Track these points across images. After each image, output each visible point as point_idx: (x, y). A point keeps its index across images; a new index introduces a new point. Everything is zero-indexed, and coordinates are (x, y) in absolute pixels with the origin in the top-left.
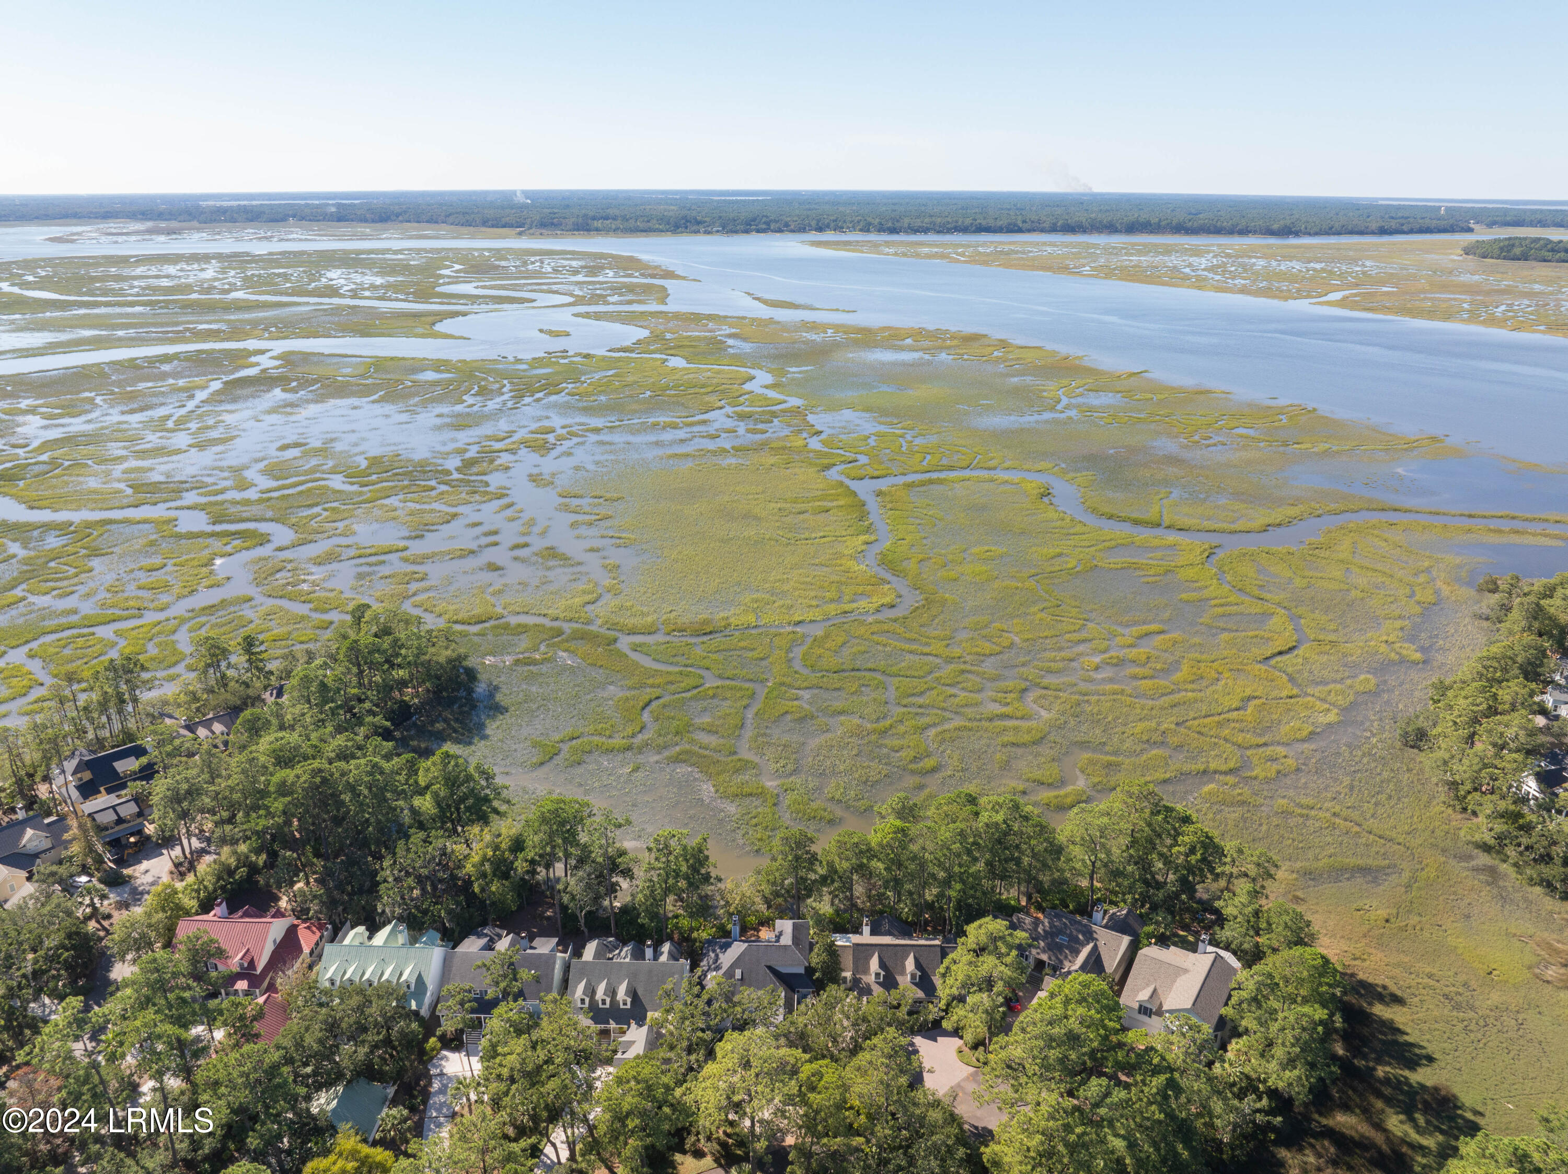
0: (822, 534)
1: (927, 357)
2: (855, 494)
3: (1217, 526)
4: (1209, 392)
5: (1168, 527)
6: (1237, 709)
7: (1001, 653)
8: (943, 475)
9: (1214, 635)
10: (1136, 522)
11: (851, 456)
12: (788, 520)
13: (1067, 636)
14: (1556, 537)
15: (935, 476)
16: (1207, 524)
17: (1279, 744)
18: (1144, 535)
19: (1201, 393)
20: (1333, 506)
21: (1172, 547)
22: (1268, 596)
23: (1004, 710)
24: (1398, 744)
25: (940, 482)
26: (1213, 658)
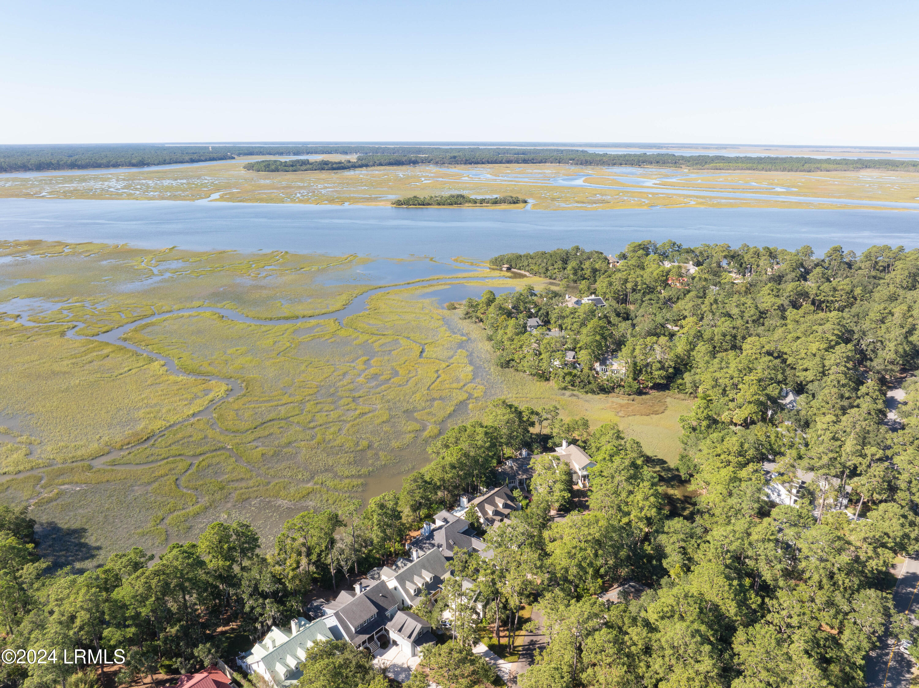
0: (126, 369)
1: (19, 259)
2: (107, 344)
3: (323, 311)
4: (224, 252)
5: (304, 317)
6: (438, 377)
7: (318, 391)
8: (148, 321)
9: (389, 354)
10: (287, 318)
11: (71, 325)
12: (87, 367)
13: (335, 374)
14: (445, 284)
15: (144, 322)
16: (317, 312)
17: (469, 383)
18: (300, 324)
19: (221, 253)
20: (356, 292)
21: (318, 325)
22: (386, 333)
23: (358, 412)
24: (500, 369)
25: (153, 324)
26: (403, 362)
